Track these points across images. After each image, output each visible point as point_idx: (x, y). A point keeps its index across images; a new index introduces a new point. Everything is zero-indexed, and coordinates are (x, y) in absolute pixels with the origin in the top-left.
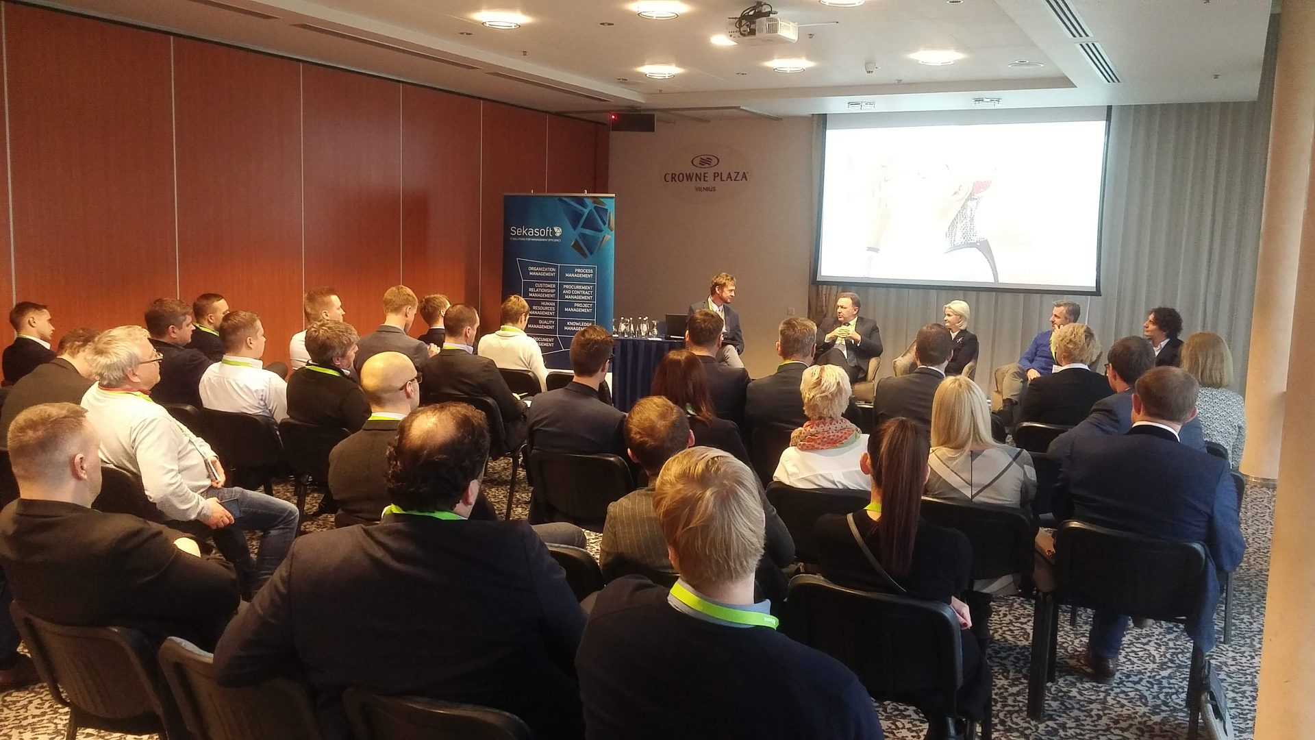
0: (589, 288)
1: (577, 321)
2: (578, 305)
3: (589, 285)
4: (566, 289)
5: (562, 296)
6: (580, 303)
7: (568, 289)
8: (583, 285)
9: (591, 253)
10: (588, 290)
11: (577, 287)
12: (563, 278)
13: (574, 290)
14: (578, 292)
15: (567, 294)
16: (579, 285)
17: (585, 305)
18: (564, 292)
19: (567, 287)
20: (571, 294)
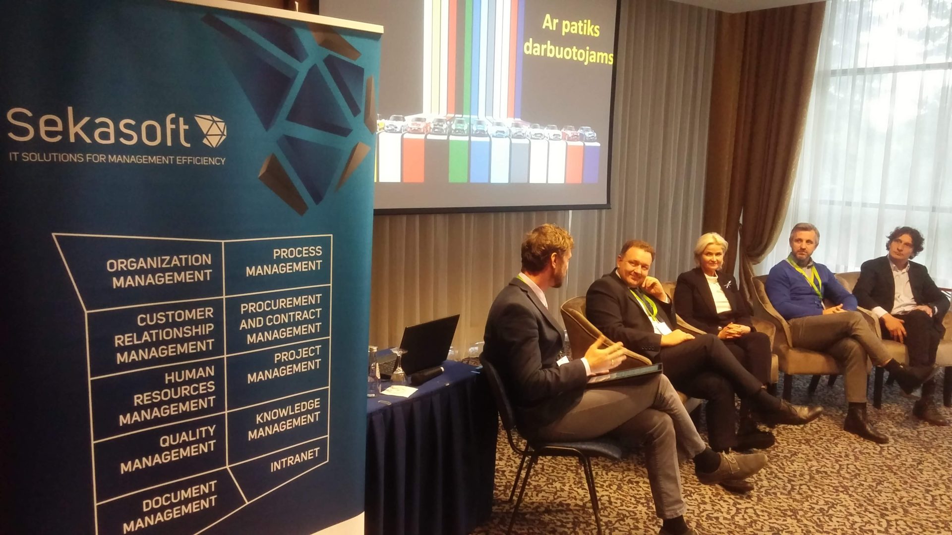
0: (312, 300)
1: (282, 405)
2: (284, 356)
3: (311, 292)
4: (248, 315)
5: (238, 340)
6: (287, 349)
7: (253, 315)
8: (297, 294)
9: (318, 197)
10: (308, 308)
11: (282, 303)
12: (238, 282)
13: (272, 312)
14: (284, 318)
15: (252, 331)
16: (285, 295)
17: (303, 352)
18: (243, 325)
19: (251, 307)
20: (265, 329)
